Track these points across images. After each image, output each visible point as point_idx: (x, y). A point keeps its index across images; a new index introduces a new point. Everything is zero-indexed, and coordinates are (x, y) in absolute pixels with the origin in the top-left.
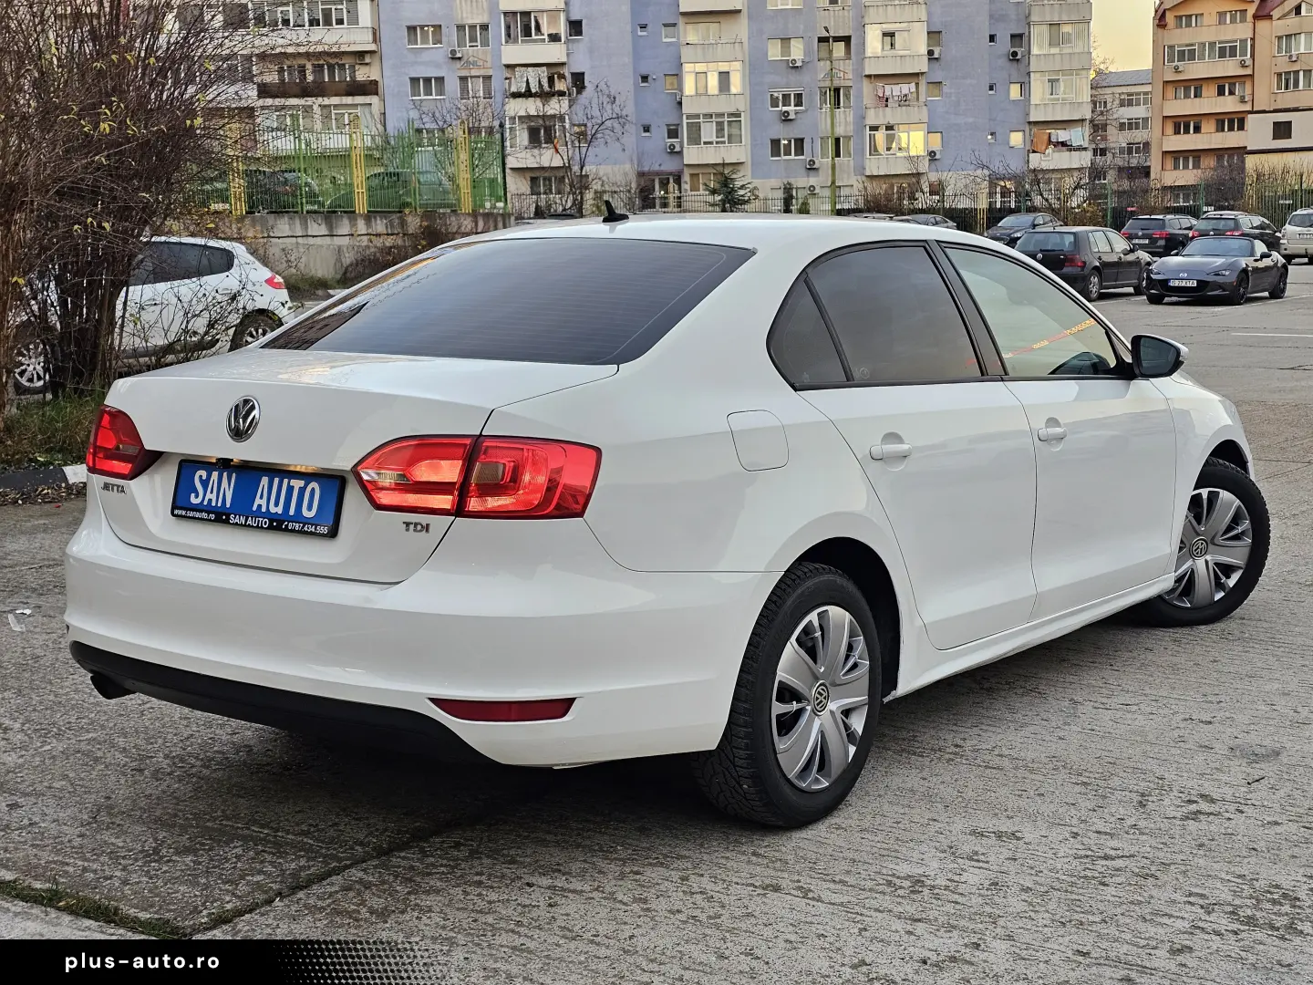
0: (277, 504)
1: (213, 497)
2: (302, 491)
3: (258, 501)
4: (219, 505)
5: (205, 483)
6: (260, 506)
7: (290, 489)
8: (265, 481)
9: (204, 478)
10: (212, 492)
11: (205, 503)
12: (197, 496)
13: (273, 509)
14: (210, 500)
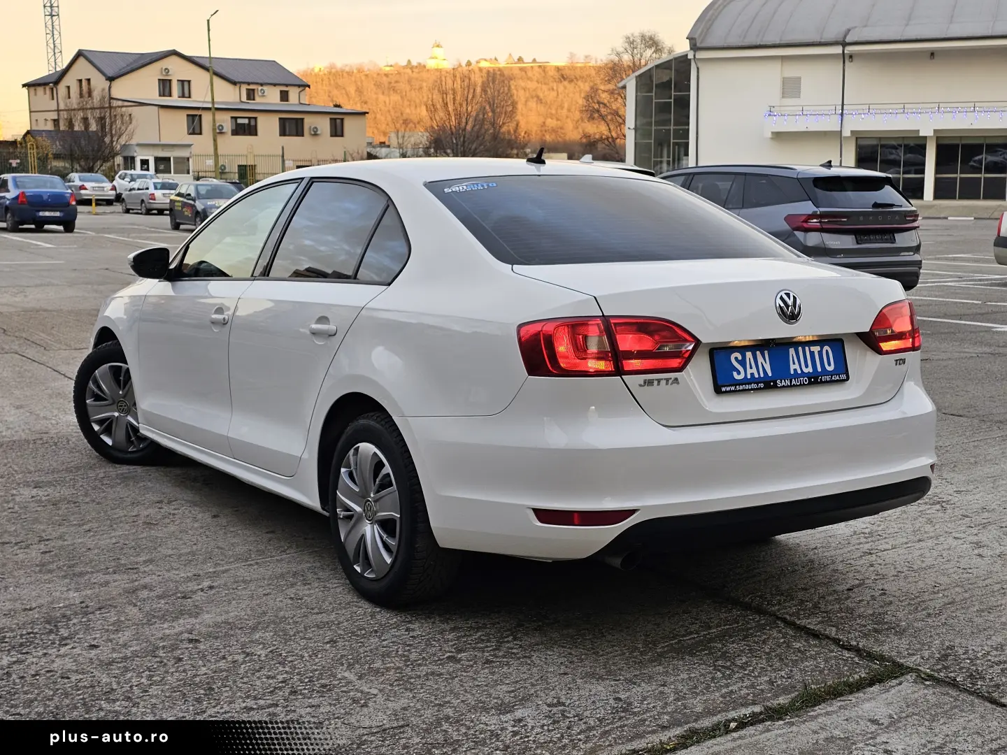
0: (807, 366)
1: (754, 370)
2: (820, 353)
3: (792, 367)
4: (762, 375)
5: (743, 363)
6: (795, 370)
7: (812, 354)
8: (792, 351)
9: (740, 358)
10: (751, 368)
11: (749, 377)
12: (739, 373)
13: (806, 370)
14: (752, 374)
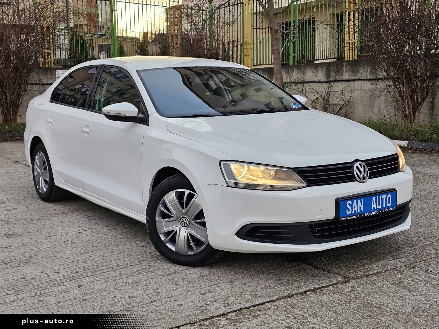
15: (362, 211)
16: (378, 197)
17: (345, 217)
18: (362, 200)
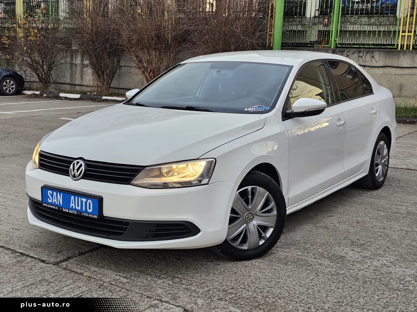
15: (61, 205)
16: (76, 198)
17: (46, 204)
18: (61, 194)
